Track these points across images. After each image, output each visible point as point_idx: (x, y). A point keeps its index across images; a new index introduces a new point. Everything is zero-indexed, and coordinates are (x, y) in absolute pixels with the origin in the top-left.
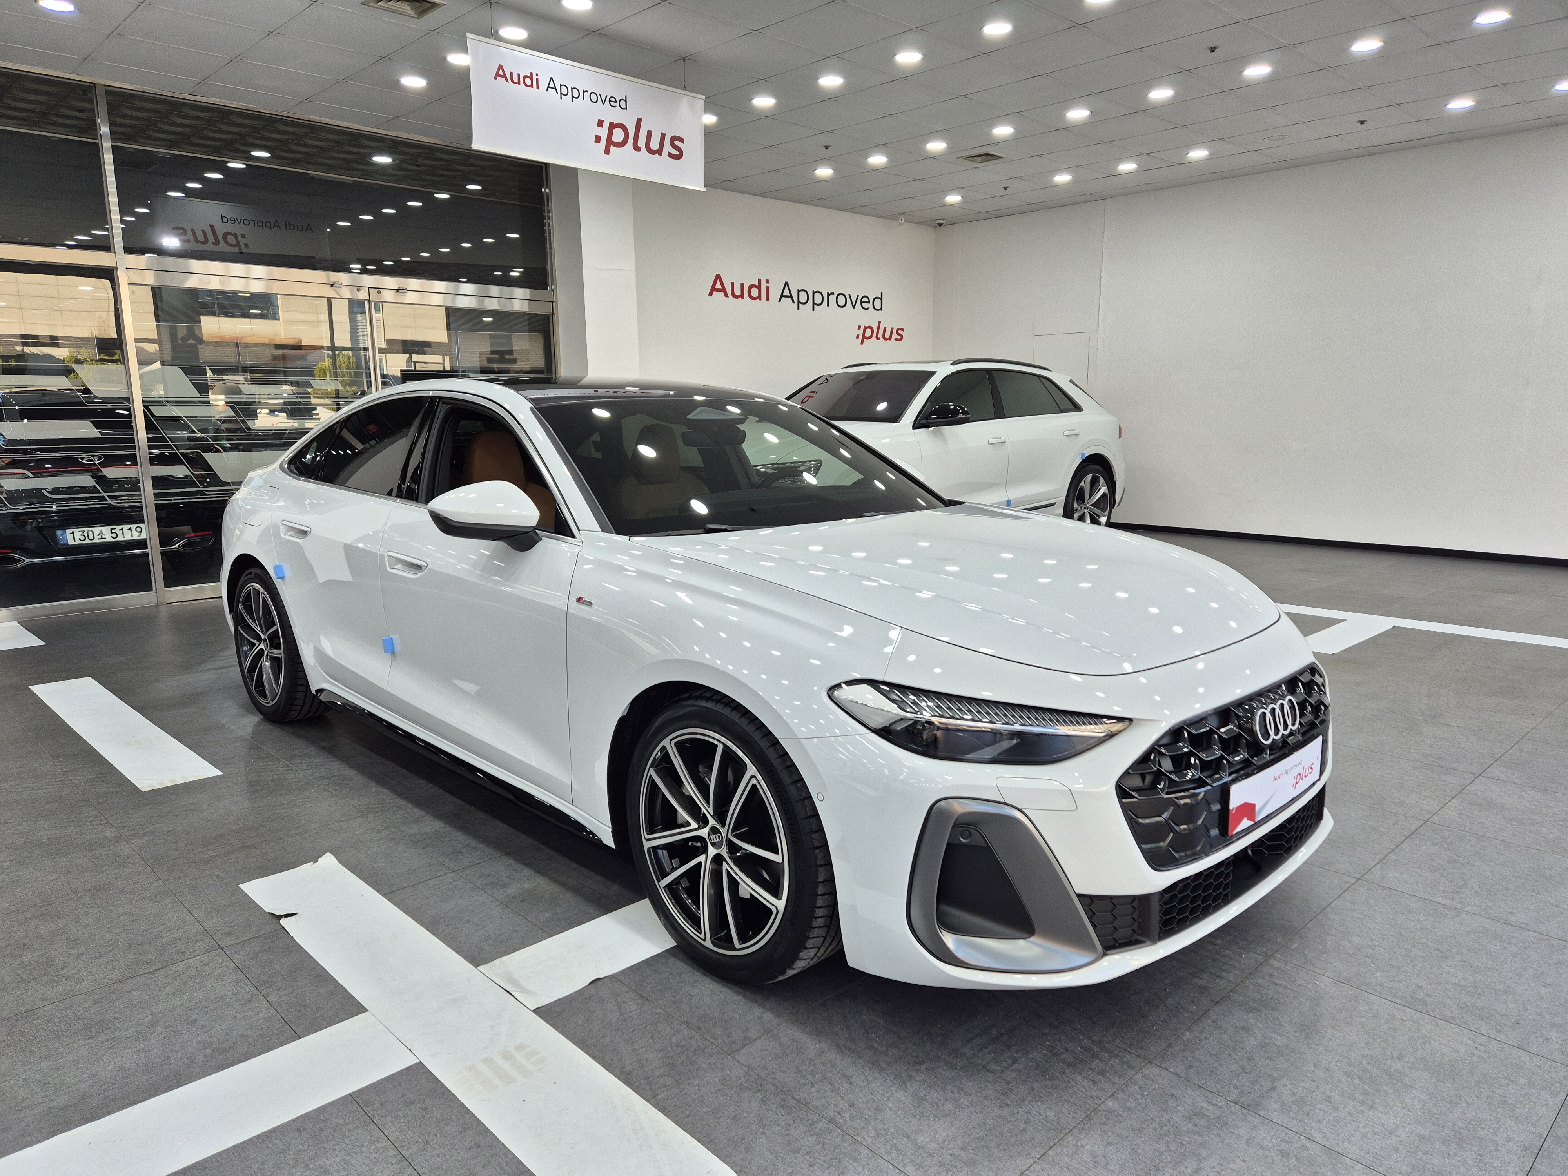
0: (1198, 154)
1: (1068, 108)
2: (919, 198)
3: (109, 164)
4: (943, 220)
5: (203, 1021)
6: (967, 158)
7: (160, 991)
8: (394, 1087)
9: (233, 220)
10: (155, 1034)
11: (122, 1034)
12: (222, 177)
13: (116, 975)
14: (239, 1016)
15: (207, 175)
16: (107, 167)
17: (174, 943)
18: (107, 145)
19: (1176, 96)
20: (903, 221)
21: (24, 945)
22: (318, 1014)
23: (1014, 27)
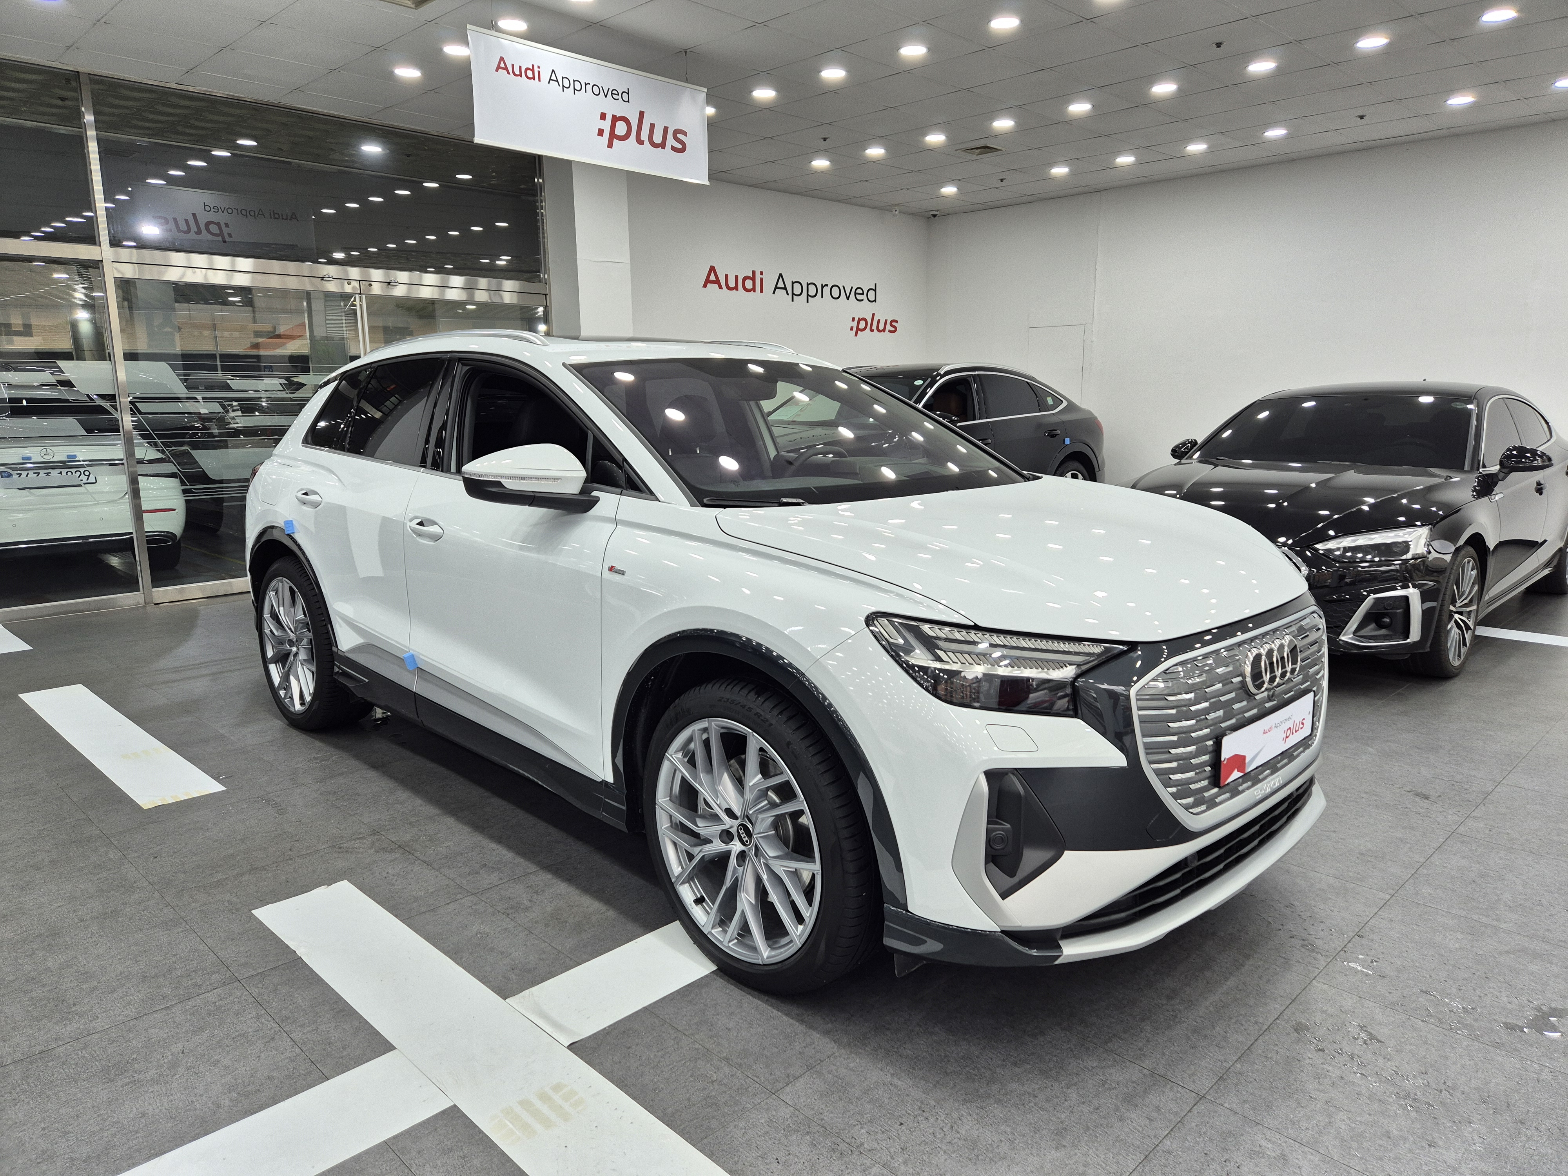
0: (1197, 148)
1: (1069, 102)
2: (915, 189)
3: (94, 153)
4: (938, 211)
5: (226, 1061)
6: (965, 150)
7: (178, 1028)
8: (430, 1133)
9: (216, 209)
10: (178, 1076)
11: (141, 1077)
12: (206, 164)
13: (131, 1011)
14: (262, 1055)
15: (190, 163)
16: (91, 156)
17: (189, 975)
18: (91, 133)
19: (1180, 90)
20: (897, 212)
21: (33, 979)
22: (345, 1053)
23: (1022, 21)
